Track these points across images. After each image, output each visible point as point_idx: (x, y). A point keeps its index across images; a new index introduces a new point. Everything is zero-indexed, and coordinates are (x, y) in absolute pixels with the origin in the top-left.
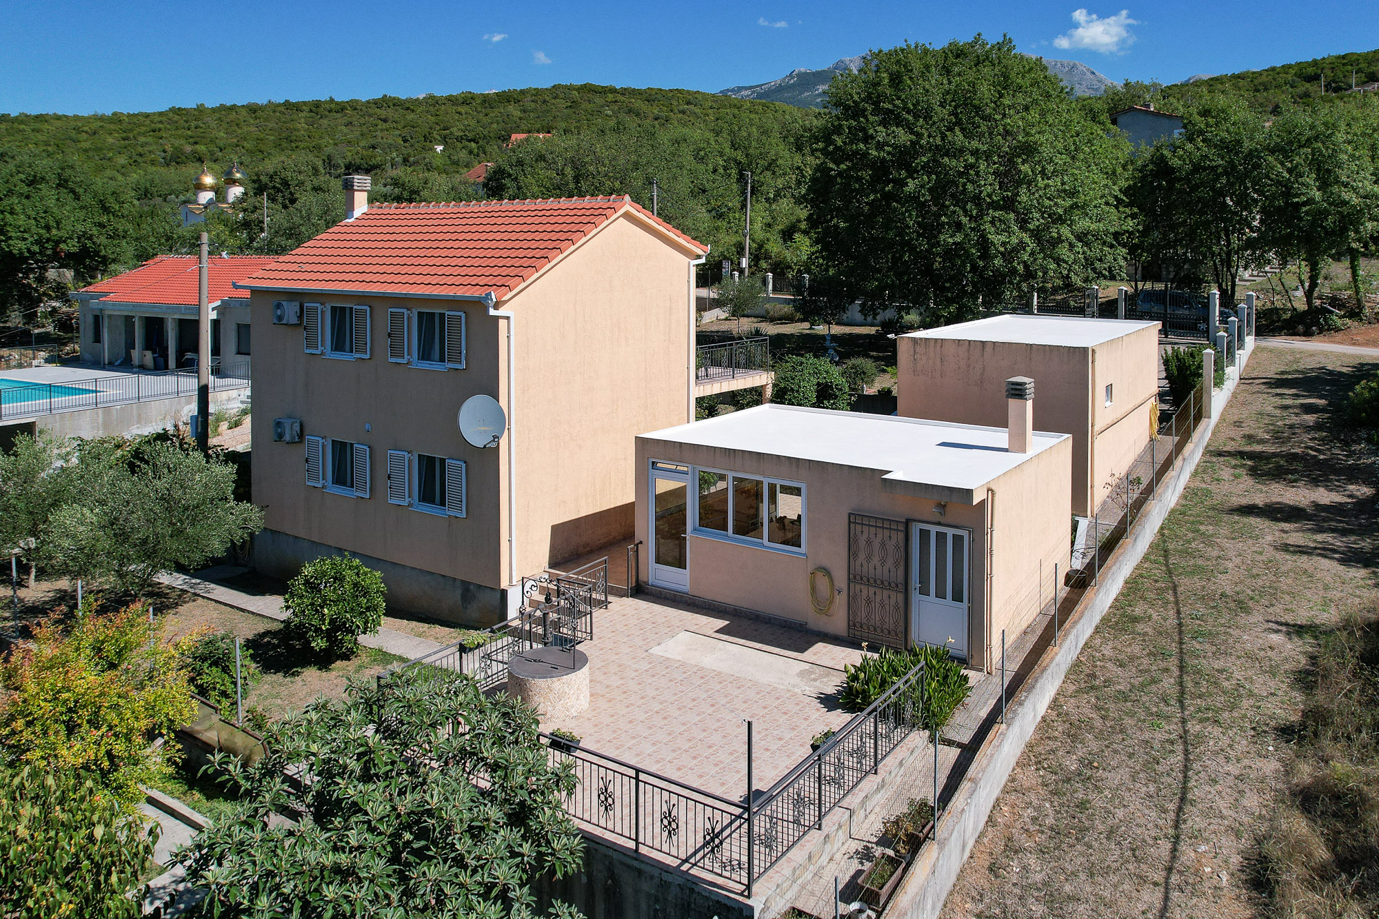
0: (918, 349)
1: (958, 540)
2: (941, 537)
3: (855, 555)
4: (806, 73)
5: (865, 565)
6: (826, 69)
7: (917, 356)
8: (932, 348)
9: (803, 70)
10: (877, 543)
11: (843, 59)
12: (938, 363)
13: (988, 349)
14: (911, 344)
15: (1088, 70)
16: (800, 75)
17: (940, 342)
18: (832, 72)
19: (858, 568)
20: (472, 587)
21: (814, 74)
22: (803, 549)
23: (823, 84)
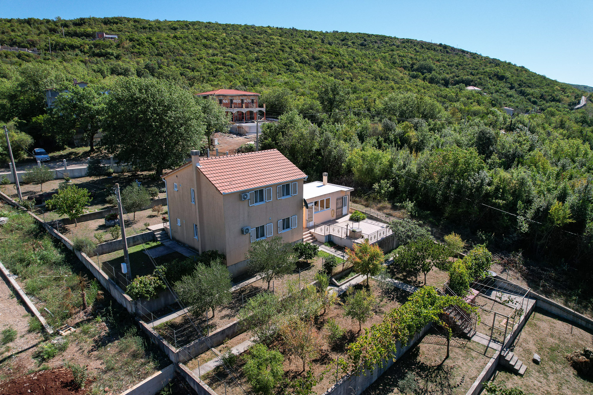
22: (330, 208)
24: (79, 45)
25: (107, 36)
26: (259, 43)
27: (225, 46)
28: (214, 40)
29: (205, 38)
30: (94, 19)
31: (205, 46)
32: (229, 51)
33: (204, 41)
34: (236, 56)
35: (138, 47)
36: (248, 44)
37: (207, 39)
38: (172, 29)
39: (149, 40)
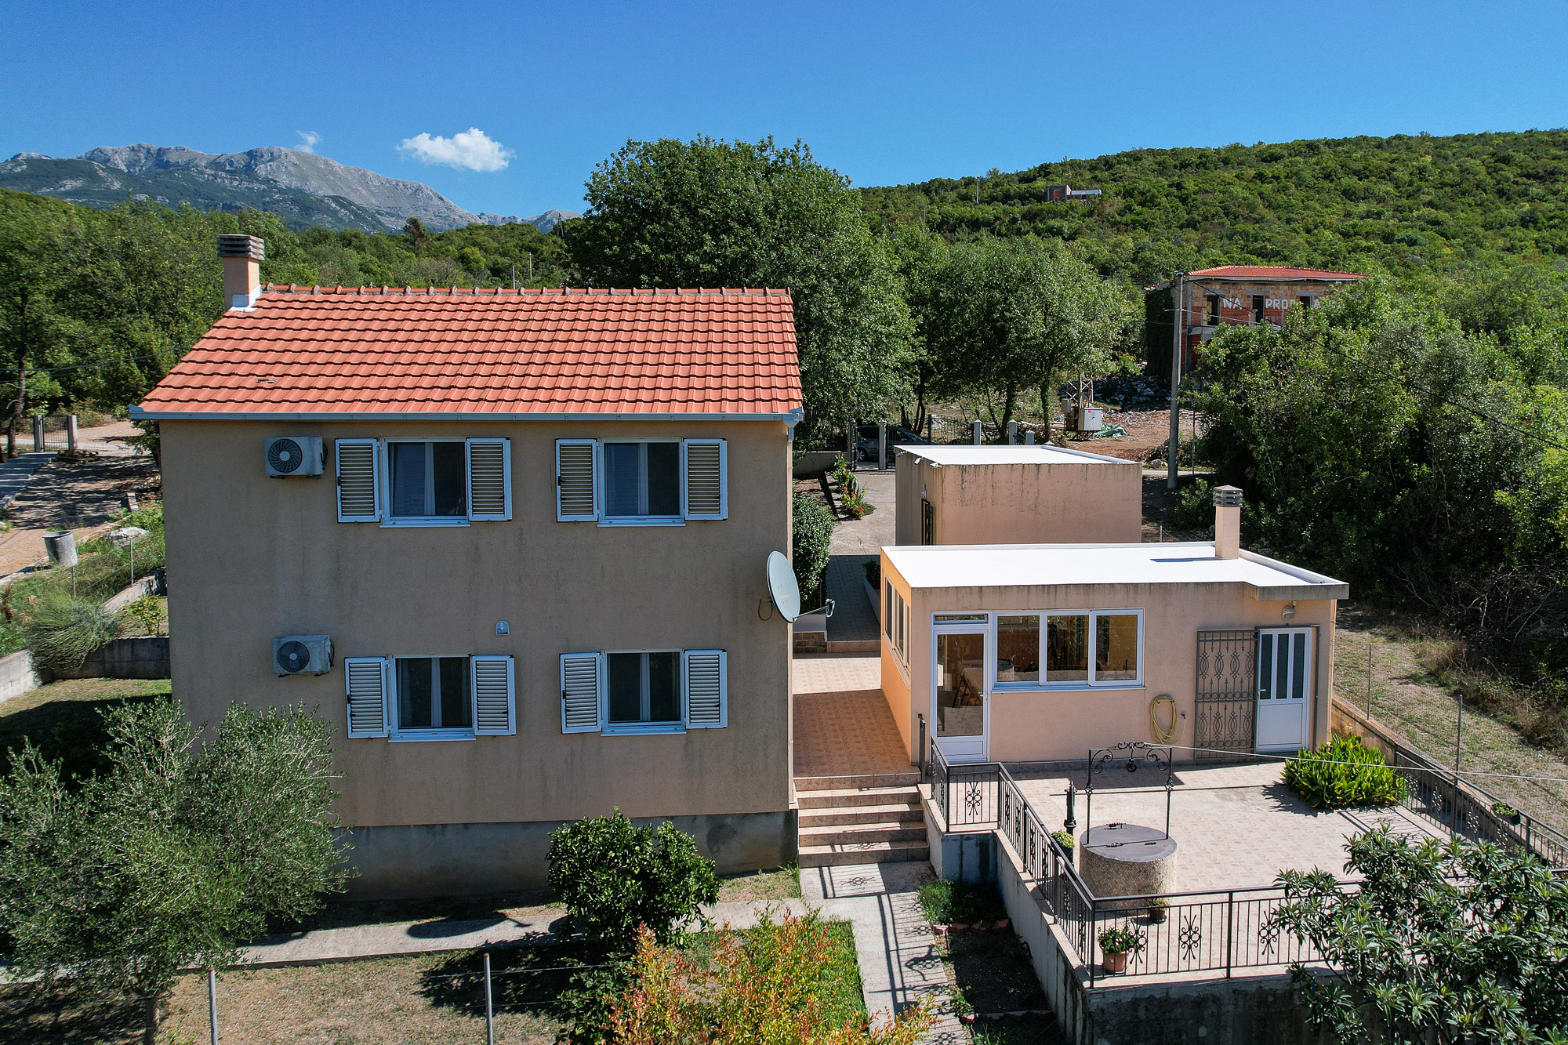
0: (966, 476)
1: (1300, 639)
2: (1284, 639)
3: (1204, 674)
4: (40, 160)
5: (1215, 681)
6: (75, 158)
7: (965, 485)
8: (982, 475)
9: (34, 155)
10: (1227, 657)
11: (103, 147)
12: (989, 490)
13: (1044, 471)
14: (958, 472)
15: (435, 194)
16: (30, 161)
17: (991, 468)
18: (85, 163)
19: (1207, 685)
20: (729, 821)
21: (58, 164)
22: (1139, 681)
23: (72, 178)
24: (992, 218)
25: (1075, 193)
26: (1552, 173)
27: (1419, 189)
28: (1387, 175)
29: (1355, 173)
30: (1075, 165)
31: (1348, 194)
32: (1430, 204)
33: (1348, 181)
34: (1442, 215)
35: (1138, 208)
36: (1507, 180)
37: (1360, 175)
38: (1264, 160)
39: (1174, 190)
